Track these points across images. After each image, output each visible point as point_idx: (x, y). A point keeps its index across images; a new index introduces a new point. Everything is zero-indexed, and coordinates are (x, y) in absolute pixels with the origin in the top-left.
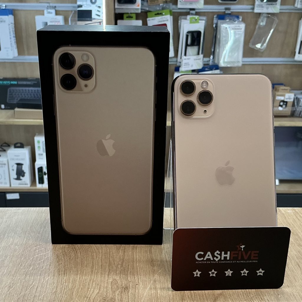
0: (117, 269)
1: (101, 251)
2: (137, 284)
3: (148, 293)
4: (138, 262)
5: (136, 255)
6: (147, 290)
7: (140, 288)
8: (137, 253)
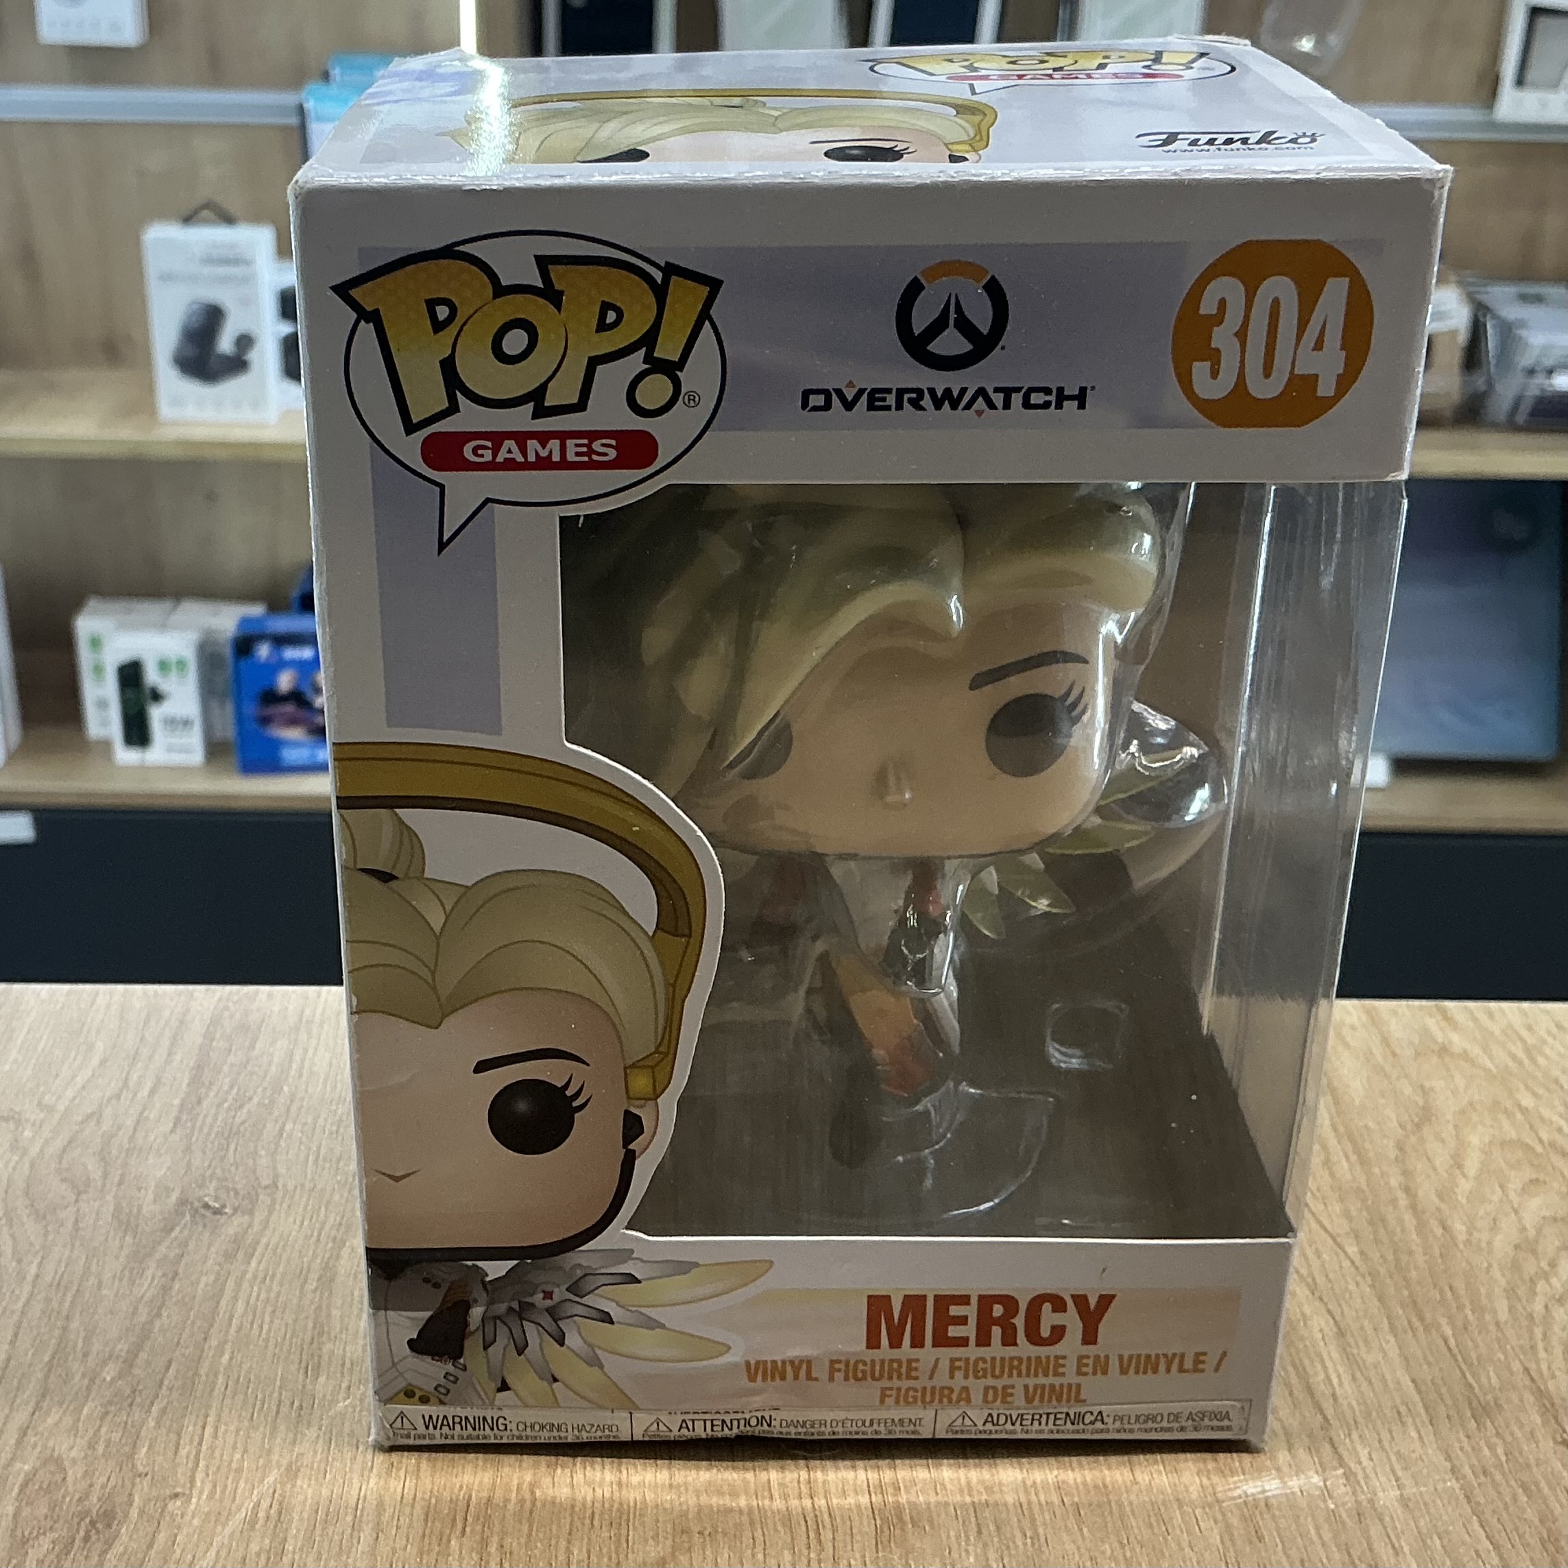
0: (89, 1388)
1: (33, 1270)
2: (176, 1495)
3: (223, 1554)
4: (228, 1347)
5: (235, 1298)
6: (227, 1531)
7: (187, 1518)
8: (245, 1285)
